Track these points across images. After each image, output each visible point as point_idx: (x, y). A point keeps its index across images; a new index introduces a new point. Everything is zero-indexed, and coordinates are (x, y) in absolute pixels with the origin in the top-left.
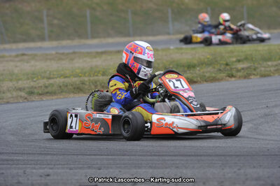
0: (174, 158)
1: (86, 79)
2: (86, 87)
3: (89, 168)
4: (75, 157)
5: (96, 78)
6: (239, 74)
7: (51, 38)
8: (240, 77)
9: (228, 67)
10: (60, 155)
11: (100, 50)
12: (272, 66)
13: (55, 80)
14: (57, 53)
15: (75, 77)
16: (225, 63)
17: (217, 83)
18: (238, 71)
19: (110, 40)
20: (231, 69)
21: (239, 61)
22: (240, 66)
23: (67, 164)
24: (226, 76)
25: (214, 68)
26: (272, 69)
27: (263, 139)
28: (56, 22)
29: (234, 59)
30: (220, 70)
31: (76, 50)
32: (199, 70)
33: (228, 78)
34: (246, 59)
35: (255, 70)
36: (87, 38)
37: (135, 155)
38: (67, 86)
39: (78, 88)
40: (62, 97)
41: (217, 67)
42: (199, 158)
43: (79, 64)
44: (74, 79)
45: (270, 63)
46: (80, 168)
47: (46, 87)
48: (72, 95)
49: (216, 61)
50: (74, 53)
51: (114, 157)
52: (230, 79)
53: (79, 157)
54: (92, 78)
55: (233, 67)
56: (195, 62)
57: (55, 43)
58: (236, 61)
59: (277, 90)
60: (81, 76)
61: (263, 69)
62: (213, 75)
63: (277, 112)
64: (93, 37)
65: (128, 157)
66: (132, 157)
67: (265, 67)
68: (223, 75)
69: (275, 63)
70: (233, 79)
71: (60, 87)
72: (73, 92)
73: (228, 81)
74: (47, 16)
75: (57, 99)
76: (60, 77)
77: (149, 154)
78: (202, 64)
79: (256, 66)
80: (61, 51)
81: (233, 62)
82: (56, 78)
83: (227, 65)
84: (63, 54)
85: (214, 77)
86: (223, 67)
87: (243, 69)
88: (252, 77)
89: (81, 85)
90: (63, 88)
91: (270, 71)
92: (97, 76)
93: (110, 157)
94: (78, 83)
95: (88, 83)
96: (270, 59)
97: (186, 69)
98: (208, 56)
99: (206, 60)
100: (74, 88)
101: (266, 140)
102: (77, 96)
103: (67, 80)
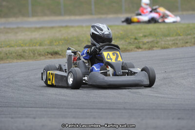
0: (92, 110)
1: (27, 48)
2: (27, 54)
3: (27, 117)
4: (16, 109)
5: (34, 48)
6: (145, 46)
8: (145, 49)
9: (136, 41)
10: (5, 107)
11: (38, 26)
12: (170, 40)
13: (3, 49)
14: (5, 28)
15: (18, 47)
16: (134, 37)
17: (128, 53)
18: (144, 44)
19: (46, 18)
20: (139, 42)
21: (145, 36)
22: (146, 40)
23: (10, 114)
24: (135, 48)
25: (126, 41)
26: (170, 43)
27: (161, 97)
29: (141, 35)
30: (130, 43)
31: (20, 26)
33: (136, 49)
34: (151, 35)
35: (157, 43)
36: (28, 16)
37: (62, 108)
38: (11, 53)
39: (20, 55)
40: (7, 62)
41: (128, 41)
42: (112, 111)
43: (22, 37)
44: (17, 48)
45: (168, 38)
46: (20, 117)
48: (15, 61)
50: (18, 28)
51: (46, 109)
52: (137, 50)
53: (19, 108)
54: (31, 48)
55: (140, 41)
58: (142, 37)
59: (173, 59)
60: (22, 46)
61: (163, 43)
62: (125, 47)
63: (173, 76)
66: (61, 110)
67: (165, 41)
68: (132, 47)
69: (172, 38)
70: (140, 50)
71: (6, 54)
72: (17, 59)
73: (136, 51)
75: (4, 63)
76: (6, 47)
77: (73, 107)
78: (117, 38)
80: (8, 26)
82: (4, 47)
83: (136, 39)
84: (9, 28)
85: (126, 49)
86: (132, 40)
87: (148, 42)
88: (154, 49)
89: (22, 53)
90: (8, 55)
91: (169, 44)
92: (35, 46)
93: (43, 109)
94: (20, 51)
95: (28, 52)
96: (168, 35)
98: (121, 32)
99: (120, 35)
100: (17, 55)
102: (19, 61)
103: (12, 49)
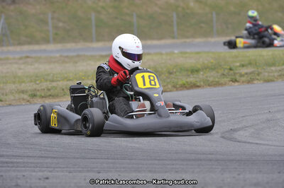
7: (55, 41)
28: (61, 24)
32: (203, 75)
47: (49, 90)
49: (220, 66)
56: (199, 66)
57: (59, 46)
64: (98, 40)
65: (128, 161)
74: (53, 18)
79: (260, 70)
81: (237, 67)
97: (190, 73)
101: (268, 145)
